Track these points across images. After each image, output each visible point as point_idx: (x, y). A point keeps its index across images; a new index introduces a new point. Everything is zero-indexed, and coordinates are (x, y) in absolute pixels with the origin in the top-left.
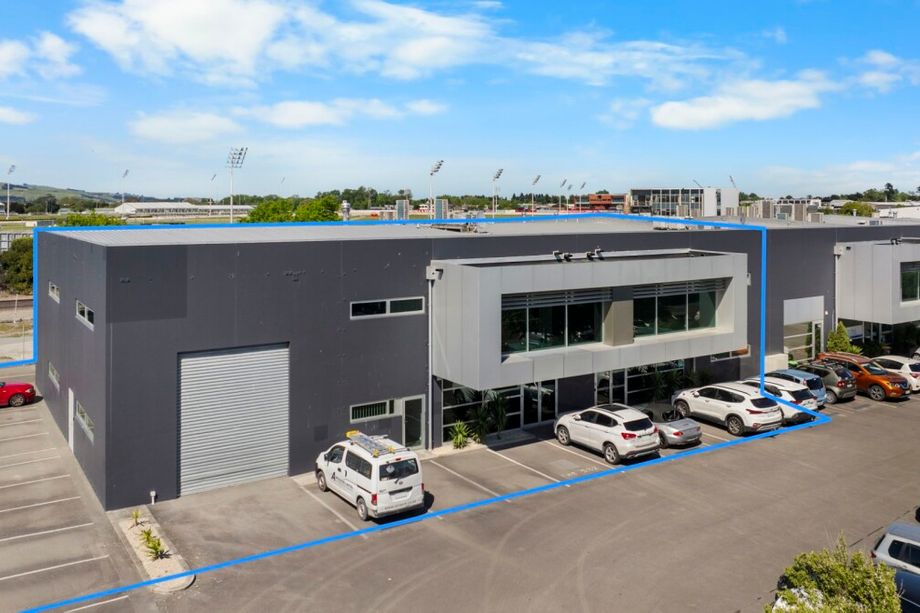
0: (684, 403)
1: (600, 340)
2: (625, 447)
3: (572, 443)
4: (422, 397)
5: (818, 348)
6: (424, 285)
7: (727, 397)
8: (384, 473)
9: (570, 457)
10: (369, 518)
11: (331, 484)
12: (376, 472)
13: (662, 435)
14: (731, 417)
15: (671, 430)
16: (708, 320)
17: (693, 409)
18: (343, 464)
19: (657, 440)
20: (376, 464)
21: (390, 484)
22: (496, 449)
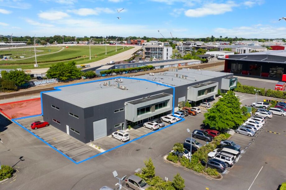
0: (162, 119)
1: (150, 111)
2: (155, 128)
3: (146, 127)
4: (124, 123)
5: (184, 105)
6: (124, 106)
7: (169, 118)
8: (125, 136)
9: (146, 130)
10: (123, 142)
11: (115, 137)
12: (124, 136)
13: (159, 125)
14: (169, 121)
15: (161, 125)
16: (166, 105)
17: (163, 120)
18: (118, 135)
19: (159, 127)
20: (124, 135)
21: (126, 137)
22: (135, 129)
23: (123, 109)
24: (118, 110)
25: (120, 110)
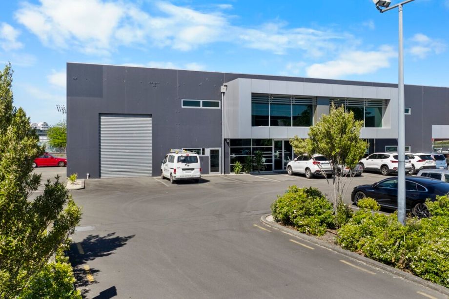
0: (362, 164)
1: (311, 125)
2: (314, 169)
3: (294, 174)
4: (219, 149)
6: (220, 95)
12: (175, 159)
14: (383, 166)
18: (167, 161)
22: (256, 175)
23: (217, 104)
24: (198, 104)
25: (205, 104)
